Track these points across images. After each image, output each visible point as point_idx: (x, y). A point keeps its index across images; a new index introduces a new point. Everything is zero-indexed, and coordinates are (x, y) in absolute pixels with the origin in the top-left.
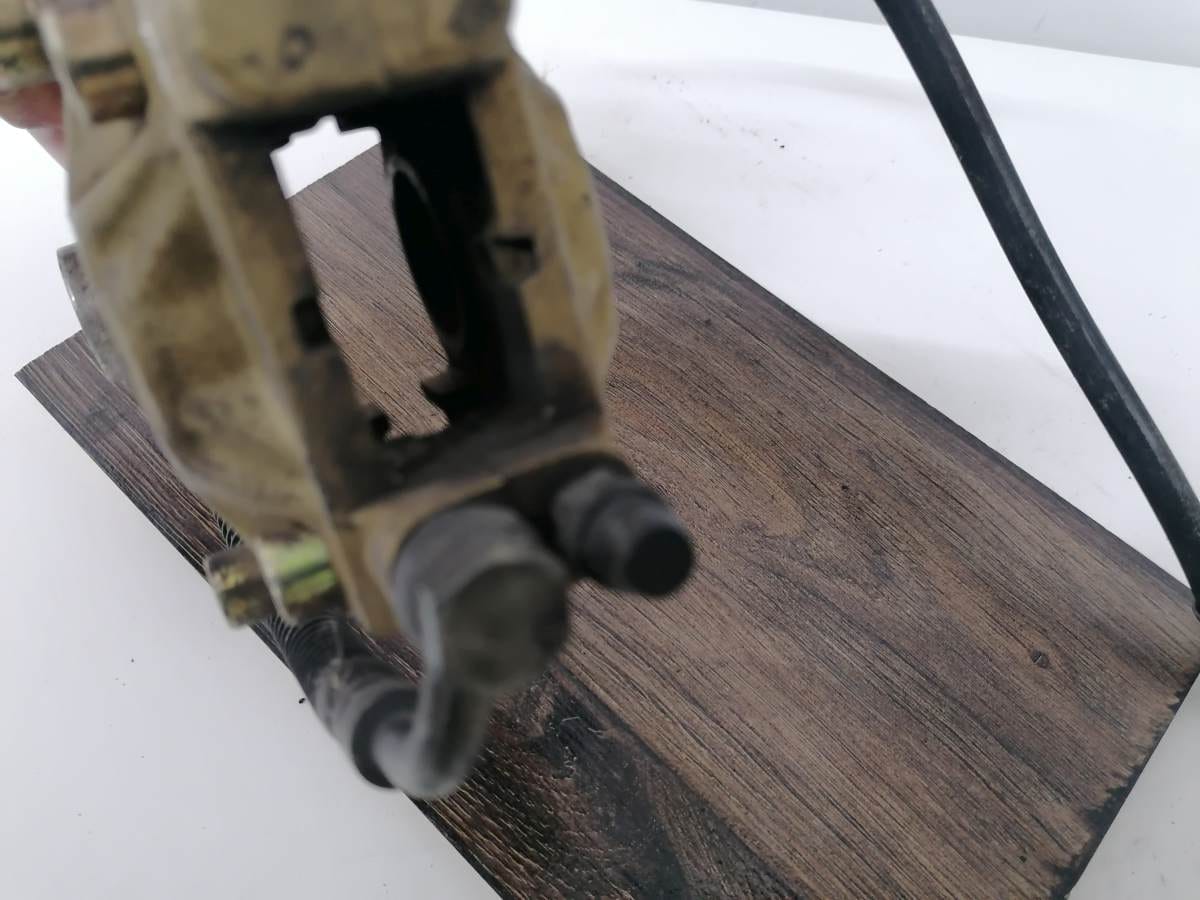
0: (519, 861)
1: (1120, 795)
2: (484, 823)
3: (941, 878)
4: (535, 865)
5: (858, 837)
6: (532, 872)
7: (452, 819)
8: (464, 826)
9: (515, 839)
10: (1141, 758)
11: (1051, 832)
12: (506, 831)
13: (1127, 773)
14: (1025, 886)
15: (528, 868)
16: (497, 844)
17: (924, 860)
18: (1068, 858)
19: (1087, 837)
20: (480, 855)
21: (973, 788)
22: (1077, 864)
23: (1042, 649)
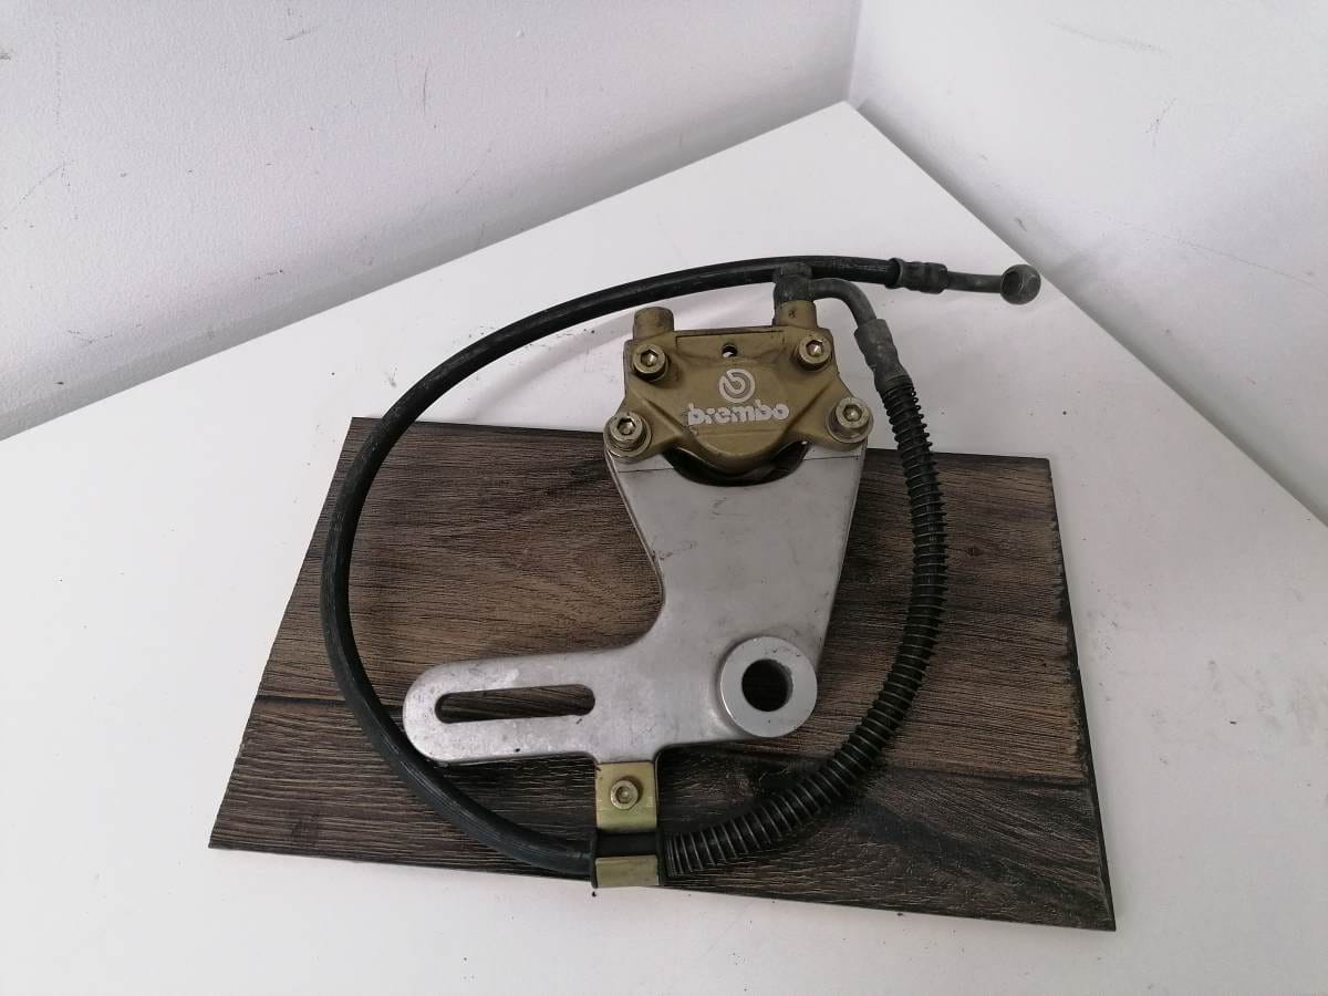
0: (800, 874)
1: (1065, 595)
2: (765, 870)
3: (1013, 706)
4: (810, 870)
5: (957, 718)
6: (812, 875)
7: (744, 883)
8: (754, 881)
9: (787, 865)
10: (1060, 567)
11: (1047, 641)
12: (780, 865)
13: (1059, 581)
14: (1055, 679)
15: (807, 874)
16: (780, 875)
17: (998, 704)
18: (1064, 648)
19: (1065, 630)
20: (776, 889)
21: (994, 647)
22: (1071, 646)
23: (971, 545)
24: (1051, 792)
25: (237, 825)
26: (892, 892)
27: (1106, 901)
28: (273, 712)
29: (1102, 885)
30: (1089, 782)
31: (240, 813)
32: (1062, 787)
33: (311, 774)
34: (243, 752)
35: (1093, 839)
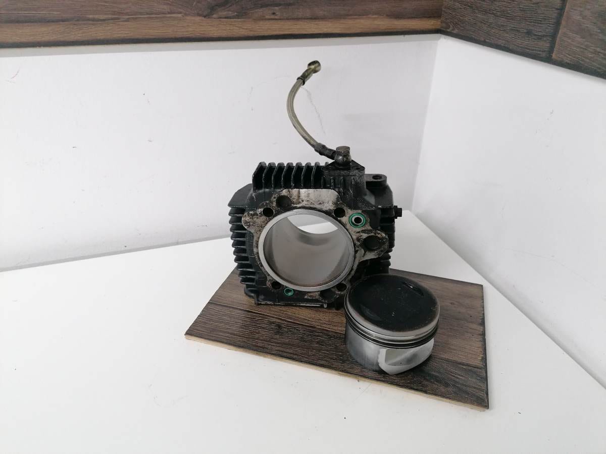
24: (470, 368)
25: (195, 331)
26: (408, 384)
27: (486, 400)
28: (212, 306)
29: (485, 395)
30: (485, 367)
31: (196, 328)
32: (475, 367)
33: (221, 322)
34: (201, 314)
35: (484, 383)
